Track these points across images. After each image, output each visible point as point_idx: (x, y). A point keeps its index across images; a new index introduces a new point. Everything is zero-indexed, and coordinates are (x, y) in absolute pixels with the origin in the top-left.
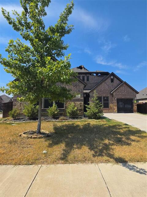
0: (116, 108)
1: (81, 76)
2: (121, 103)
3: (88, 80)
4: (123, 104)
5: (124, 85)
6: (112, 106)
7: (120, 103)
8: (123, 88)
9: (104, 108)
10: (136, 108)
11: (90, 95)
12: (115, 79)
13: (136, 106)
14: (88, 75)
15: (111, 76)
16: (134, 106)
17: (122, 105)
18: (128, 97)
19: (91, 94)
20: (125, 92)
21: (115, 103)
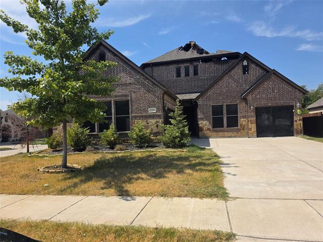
0: (253, 127)
1: (182, 66)
2: (266, 116)
3: (196, 73)
4: (272, 118)
5: (273, 77)
6: (244, 123)
7: (265, 116)
8: (268, 84)
9: (228, 128)
10: (302, 126)
11: (199, 104)
12: (253, 66)
13: (301, 122)
14: (195, 64)
15: (242, 61)
16: (296, 121)
17: (268, 119)
18: (281, 102)
19: (200, 102)
20: (273, 91)
21: (251, 117)
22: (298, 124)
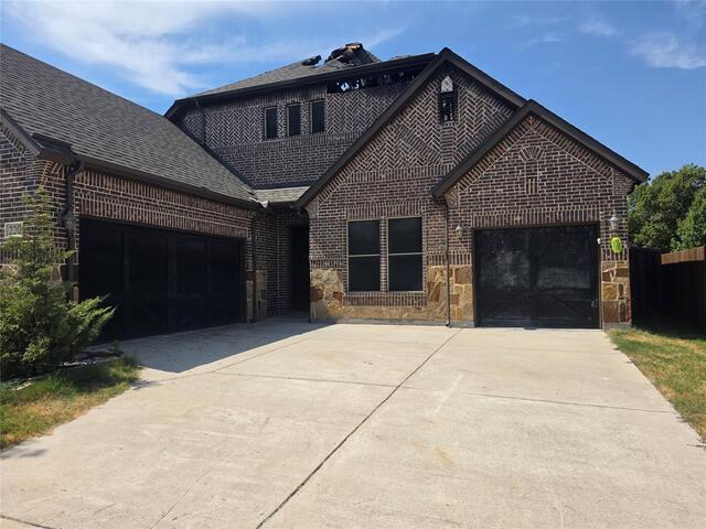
0: (464, 292)
2: (509, 258)
3: (318, 126)
4: (526, 265)
5: (532, 127)
6: (439, 279)
7: (506, 258)
8: (516, 151)
9: (392, 294)
10: (626, 293)
11: (312, 216)
12: (471, 93)
13: (625, 281)
14: (316, 96)
16: (606, 277)
17: (515, 268)
18: (557, 212)
19: (315, 211)
20: (531, 175)
21: (459, 259)
22: (615, 286)
